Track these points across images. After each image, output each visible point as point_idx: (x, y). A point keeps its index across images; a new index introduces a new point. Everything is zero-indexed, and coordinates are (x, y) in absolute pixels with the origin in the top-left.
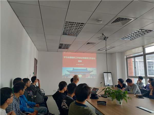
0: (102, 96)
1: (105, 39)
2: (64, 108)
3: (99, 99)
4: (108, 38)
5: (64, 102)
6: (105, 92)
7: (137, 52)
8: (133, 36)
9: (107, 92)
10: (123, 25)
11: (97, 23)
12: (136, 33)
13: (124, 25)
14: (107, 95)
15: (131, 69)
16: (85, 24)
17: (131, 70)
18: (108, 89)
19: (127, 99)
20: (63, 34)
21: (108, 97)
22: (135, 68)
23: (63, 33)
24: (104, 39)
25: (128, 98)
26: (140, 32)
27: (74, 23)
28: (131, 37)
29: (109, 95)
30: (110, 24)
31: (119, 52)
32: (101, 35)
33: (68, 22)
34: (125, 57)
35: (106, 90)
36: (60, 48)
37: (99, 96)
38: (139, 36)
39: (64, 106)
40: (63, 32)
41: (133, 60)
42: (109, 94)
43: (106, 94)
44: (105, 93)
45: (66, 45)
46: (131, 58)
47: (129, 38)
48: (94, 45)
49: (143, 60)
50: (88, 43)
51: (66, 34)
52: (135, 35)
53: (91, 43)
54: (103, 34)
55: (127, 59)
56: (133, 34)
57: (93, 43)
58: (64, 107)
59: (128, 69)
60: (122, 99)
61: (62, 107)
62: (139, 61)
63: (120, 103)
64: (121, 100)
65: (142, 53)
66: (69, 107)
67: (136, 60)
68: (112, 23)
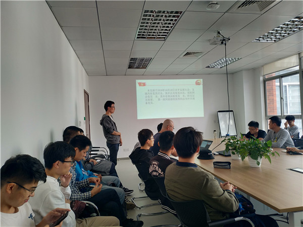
0: (220, 154)
1: (223, 41)
2: (154, 176)
3: (214, 158)
4: (229, 39)
5: (153, 165)
6: (227, 145)
7: (285, 66)
8: (280, 33)
9: (230, 145)
10: (261, 11)
11: (208, 9)
12: (288, 25)
13: (263, 9)
14: (231, 151)
15: (273, 101)
16: (184, 12)
17: (273, 104)
18: (233, 140)
19: (271, 157)
20: (138, 38)
21: (232, 155)
22: (281, 98)
23: (138, 35)
24: (222, 43)
25: (273, 154)
26: (295, 23)
27: (160, 13)
28: (276, 36)
29: (234, 151)
30: (235, 9)
31: (248, 70)
32: (216, 34)
33: (148, 11)
34: (261, 79)
35: (229, 142)
36: (130, 67)
37: (214, 154)
38: (294, 31)
39: (155, 171)
40: (138, 33)
41: (278, 84)
42: (235, 149)
43: (229, 149)
44: (227, 147)
45: (142, 60)
46: (274, 81)
47: (271, 38)
48: (199, 57)
49: (299, 83)
50: (188, 54)
51: (145, 38)
52: (285, 31)
53: (194, 53)
54: (219, 33)
55: (264, 81)
56: (282, 28)
57: (198, 53)
58: (155, 173)
59: (268, 102)
60: (261, 156)
61: (150, 174)
62: (289, 86)
63: (258, 163)
64: (259, 158)
65: (297, 68)
66: (164, 172)
67: (284, 84)
68: (240, 6)
